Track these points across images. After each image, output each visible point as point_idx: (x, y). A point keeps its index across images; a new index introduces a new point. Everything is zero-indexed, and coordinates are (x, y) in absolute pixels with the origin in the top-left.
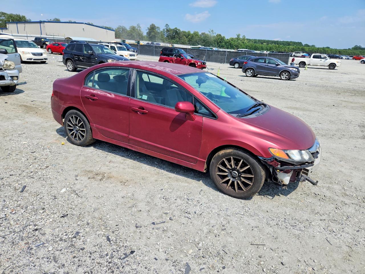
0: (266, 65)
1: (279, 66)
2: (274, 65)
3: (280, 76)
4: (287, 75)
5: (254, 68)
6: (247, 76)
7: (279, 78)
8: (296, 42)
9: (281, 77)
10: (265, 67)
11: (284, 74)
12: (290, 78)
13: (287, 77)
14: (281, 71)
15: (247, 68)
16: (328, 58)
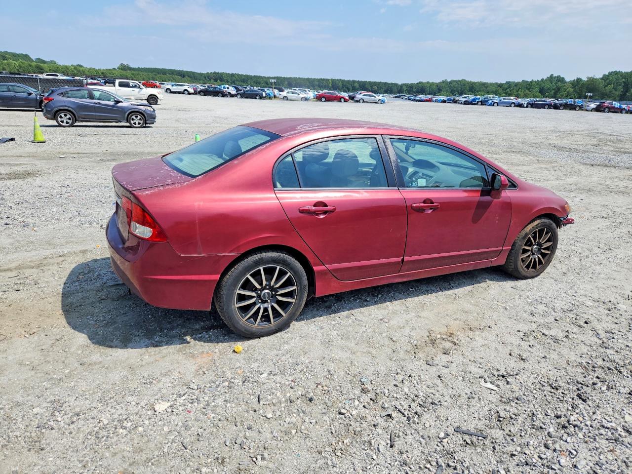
0: (95, 103)
1: (120, 104)
2: (112, 103)
3: (127, 122)
4: (140, 119)
5: (71, 109)
6: (60, 126)
7: (128, 124)
8: (18, 53)
9: (130, 123)
10: (95, 107)
11: (134, 117)
12: (146, 124)
13: (141, 122)
14: (127, 113)
15: (56, 109)
16: (142, 86)
